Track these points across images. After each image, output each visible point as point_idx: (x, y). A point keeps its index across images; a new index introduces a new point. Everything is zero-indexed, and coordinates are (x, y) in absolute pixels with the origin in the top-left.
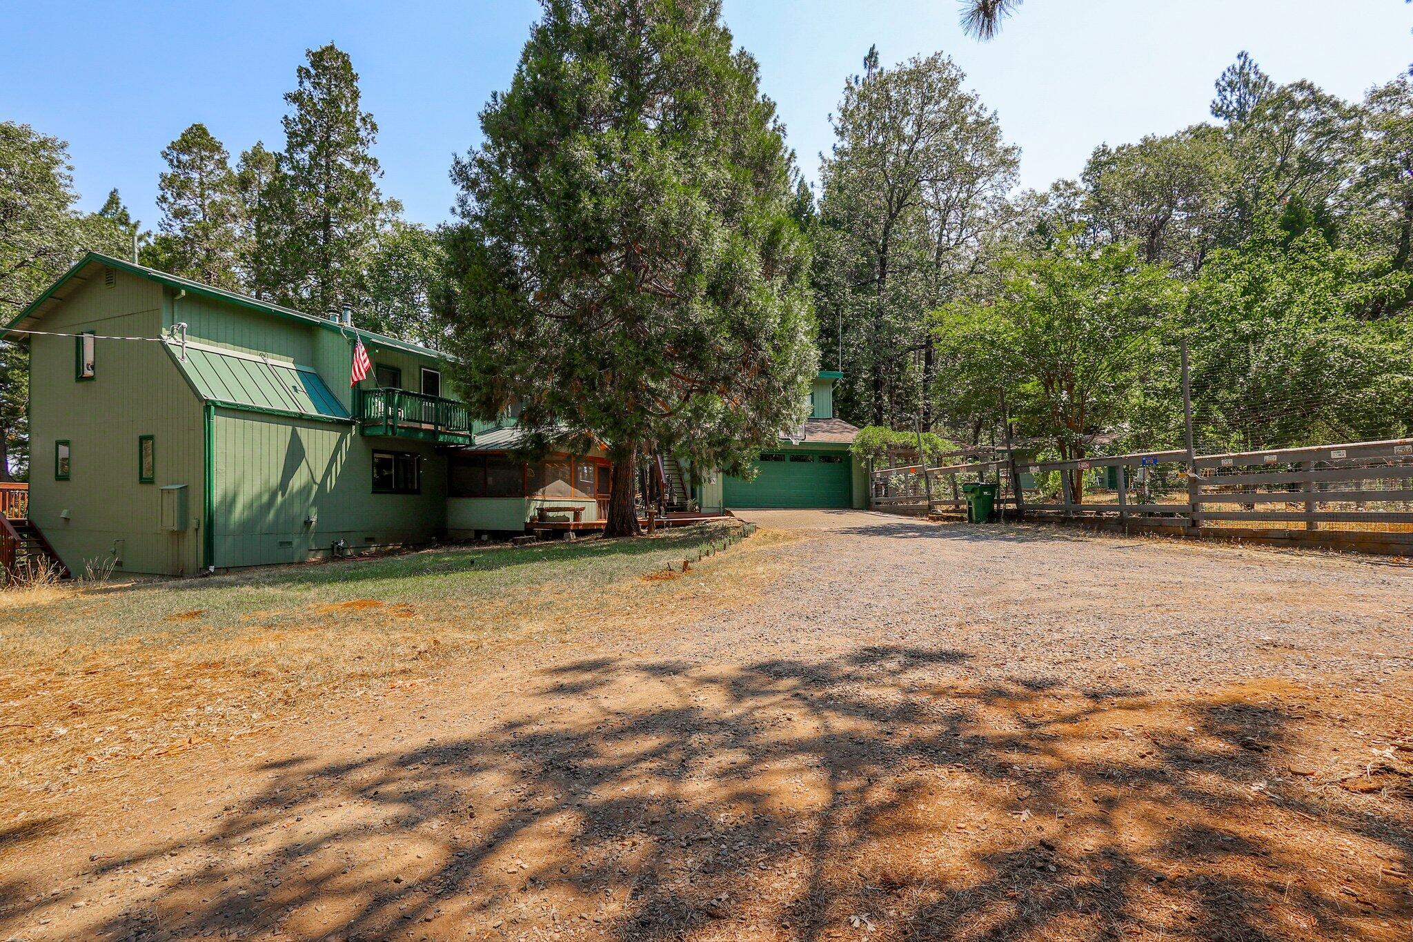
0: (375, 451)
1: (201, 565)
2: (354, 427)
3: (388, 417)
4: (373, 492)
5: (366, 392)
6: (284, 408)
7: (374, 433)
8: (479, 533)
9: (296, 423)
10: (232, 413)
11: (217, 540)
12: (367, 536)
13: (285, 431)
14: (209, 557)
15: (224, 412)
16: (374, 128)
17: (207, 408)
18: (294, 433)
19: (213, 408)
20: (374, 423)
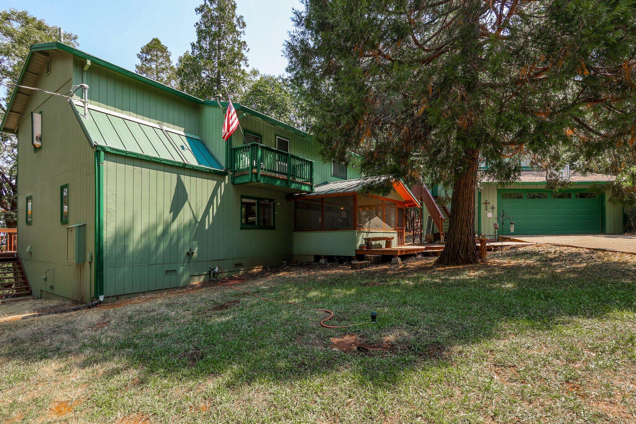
0: (242, 197)
1: (93, 295)
2: (227, 177)
3: (253, 167)
4: (241, 228)
5: (236, 150)
6: (169, 158)
7: (243, 181)
8: (318, 258)
9: (179, 171)
10: (121, 159)
11: (107, 272)
12: (236, 262)
13: (171, 178)
14: (99, 286)
15: (114, 158)
16: (244, 25)
17: (98, 152)
18: (179, 179)
19: (102, 153)
20: (243, 173)
